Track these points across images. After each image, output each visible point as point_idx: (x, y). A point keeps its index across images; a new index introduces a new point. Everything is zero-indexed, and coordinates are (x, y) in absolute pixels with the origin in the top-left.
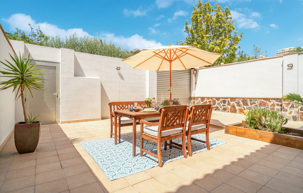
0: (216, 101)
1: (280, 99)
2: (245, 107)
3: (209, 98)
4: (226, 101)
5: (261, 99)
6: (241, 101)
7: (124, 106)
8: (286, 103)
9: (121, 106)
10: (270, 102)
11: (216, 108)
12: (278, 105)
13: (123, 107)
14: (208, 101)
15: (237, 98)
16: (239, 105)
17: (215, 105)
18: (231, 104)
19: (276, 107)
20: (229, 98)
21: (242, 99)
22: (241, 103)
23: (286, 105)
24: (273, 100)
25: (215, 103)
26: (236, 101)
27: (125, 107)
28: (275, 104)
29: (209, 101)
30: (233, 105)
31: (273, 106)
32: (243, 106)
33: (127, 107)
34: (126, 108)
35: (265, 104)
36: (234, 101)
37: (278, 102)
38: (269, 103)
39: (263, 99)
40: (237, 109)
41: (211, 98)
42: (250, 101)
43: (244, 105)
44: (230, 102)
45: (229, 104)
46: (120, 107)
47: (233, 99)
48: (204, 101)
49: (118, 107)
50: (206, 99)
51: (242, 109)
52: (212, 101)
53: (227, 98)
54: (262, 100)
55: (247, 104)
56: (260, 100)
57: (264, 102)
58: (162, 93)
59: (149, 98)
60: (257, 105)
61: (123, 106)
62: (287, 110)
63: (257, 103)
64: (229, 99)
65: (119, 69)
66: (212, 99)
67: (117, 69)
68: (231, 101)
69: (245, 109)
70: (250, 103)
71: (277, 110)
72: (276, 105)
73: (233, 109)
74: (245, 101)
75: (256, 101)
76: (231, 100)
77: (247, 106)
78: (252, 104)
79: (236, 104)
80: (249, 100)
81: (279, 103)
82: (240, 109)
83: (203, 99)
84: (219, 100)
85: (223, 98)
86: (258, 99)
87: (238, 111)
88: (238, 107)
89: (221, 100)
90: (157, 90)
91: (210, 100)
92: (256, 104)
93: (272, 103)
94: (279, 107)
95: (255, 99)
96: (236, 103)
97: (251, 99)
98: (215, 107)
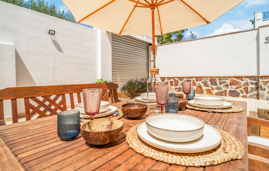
0: (179, 81)
1: (255, 77)
2: (214, 87)
3: (171, 78)
4: (191, 80)
5: (232, 77)
6: (208, 81)
7: (52, 97)
8: (263, 82)
9: (41, 99)
10: (243, 80)
11: (179, 89)
12: (252, 83)
13: (50, 101)
14: (168, 82)
15: (204, 77)
16: (206, 84)
17: (178, 86)
18: (197, 84)
19: (250, 86)
20: (194, 77)
21: (210, 78)
22: (209, 83)
23: (264, 83)
24: (246, 78)
25: (178, 84)
26: (203, 80)
27: (55, 99)
28: (248, 82)
29: (170, 82)
30: (199, 85)
31: (246, 85)
32: (211, 86)
33: (60, 99)
34: (58, 102)
35: (237, 83)
36: (201, 80)
37: (252, 80)
38: (242, 82)
39: (235, 77)
40: (204, 90)
41: (173, 78)
42: (219, 80)
43: (212, 84)
44: (195, 81)
45: (194, 84)
46: (37, 101)
47: (199, 78)
48: (164, 82)
49: (31, 102)
50: (166, 79)
51: (210, 89)
52: (174, 81)
53: (192, 78)
54: (234, 79)
55: (216, 84)
56: (230, 79)
57: (236, 81)
58: (117, 73)
59: (102, 79)
60: (227, 85)
61: (47, 98)
62: (265, 89)
63: (228, 82)
64: (195, 79)
65: (52, 33)
66: (173, 80)
67: (49, 33)
68: (197, 81)
69: (213, 89)
70: (219, 82)
71: (251, 89)
72: (249, 84)
73: (199, 89)
74: (214, 80)
75: (226, 80)
76: (196, 79)
77: (216, 85)
78: (222, 84)
79: (202, 84)
80: (217, 79)
81: (254, 82)
82: (207, 90)
83: (163, 79)
84: (182, 80)
85: (187, 78)
86: (229, 77)
87: (205, 92)
88: (205, 87)
89: (184, 80)
90: (112, 69)
91: (172, 80)
92: (226, 83)
93: (245, 82)
94: (254, 86)
95: (226, 78)
96: (203, 82)
97: (220, 78)
98: (177, 88)
